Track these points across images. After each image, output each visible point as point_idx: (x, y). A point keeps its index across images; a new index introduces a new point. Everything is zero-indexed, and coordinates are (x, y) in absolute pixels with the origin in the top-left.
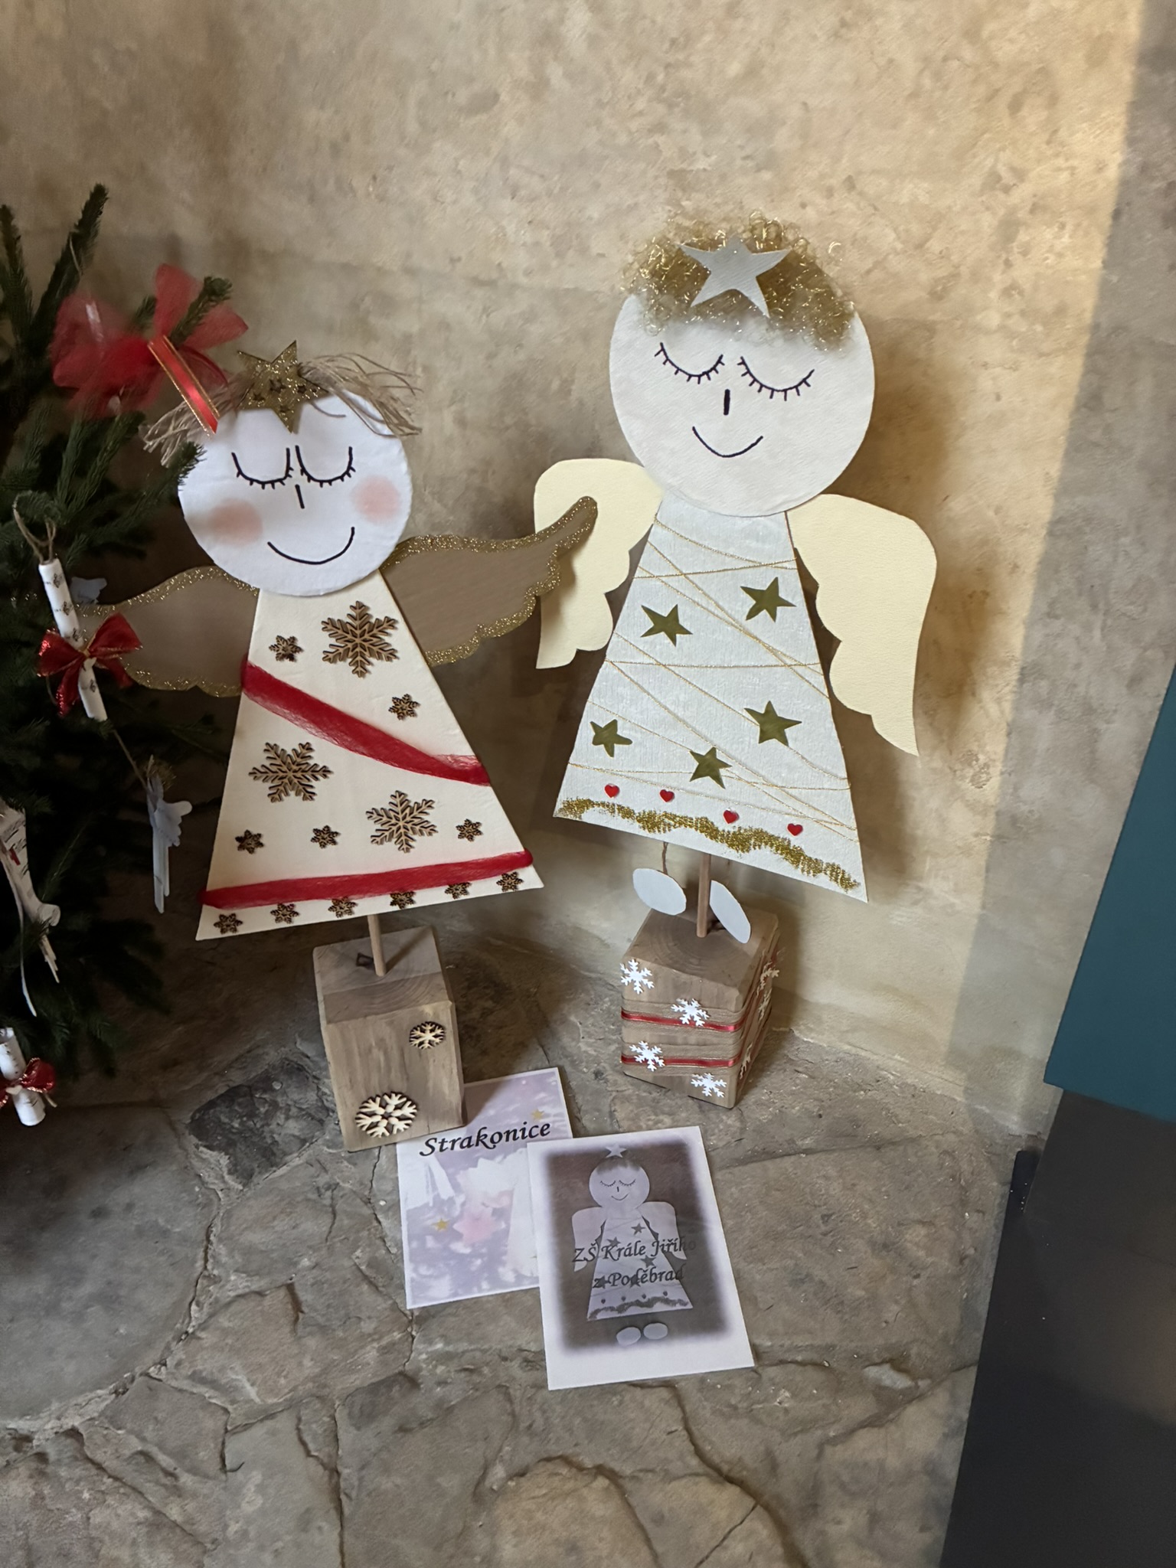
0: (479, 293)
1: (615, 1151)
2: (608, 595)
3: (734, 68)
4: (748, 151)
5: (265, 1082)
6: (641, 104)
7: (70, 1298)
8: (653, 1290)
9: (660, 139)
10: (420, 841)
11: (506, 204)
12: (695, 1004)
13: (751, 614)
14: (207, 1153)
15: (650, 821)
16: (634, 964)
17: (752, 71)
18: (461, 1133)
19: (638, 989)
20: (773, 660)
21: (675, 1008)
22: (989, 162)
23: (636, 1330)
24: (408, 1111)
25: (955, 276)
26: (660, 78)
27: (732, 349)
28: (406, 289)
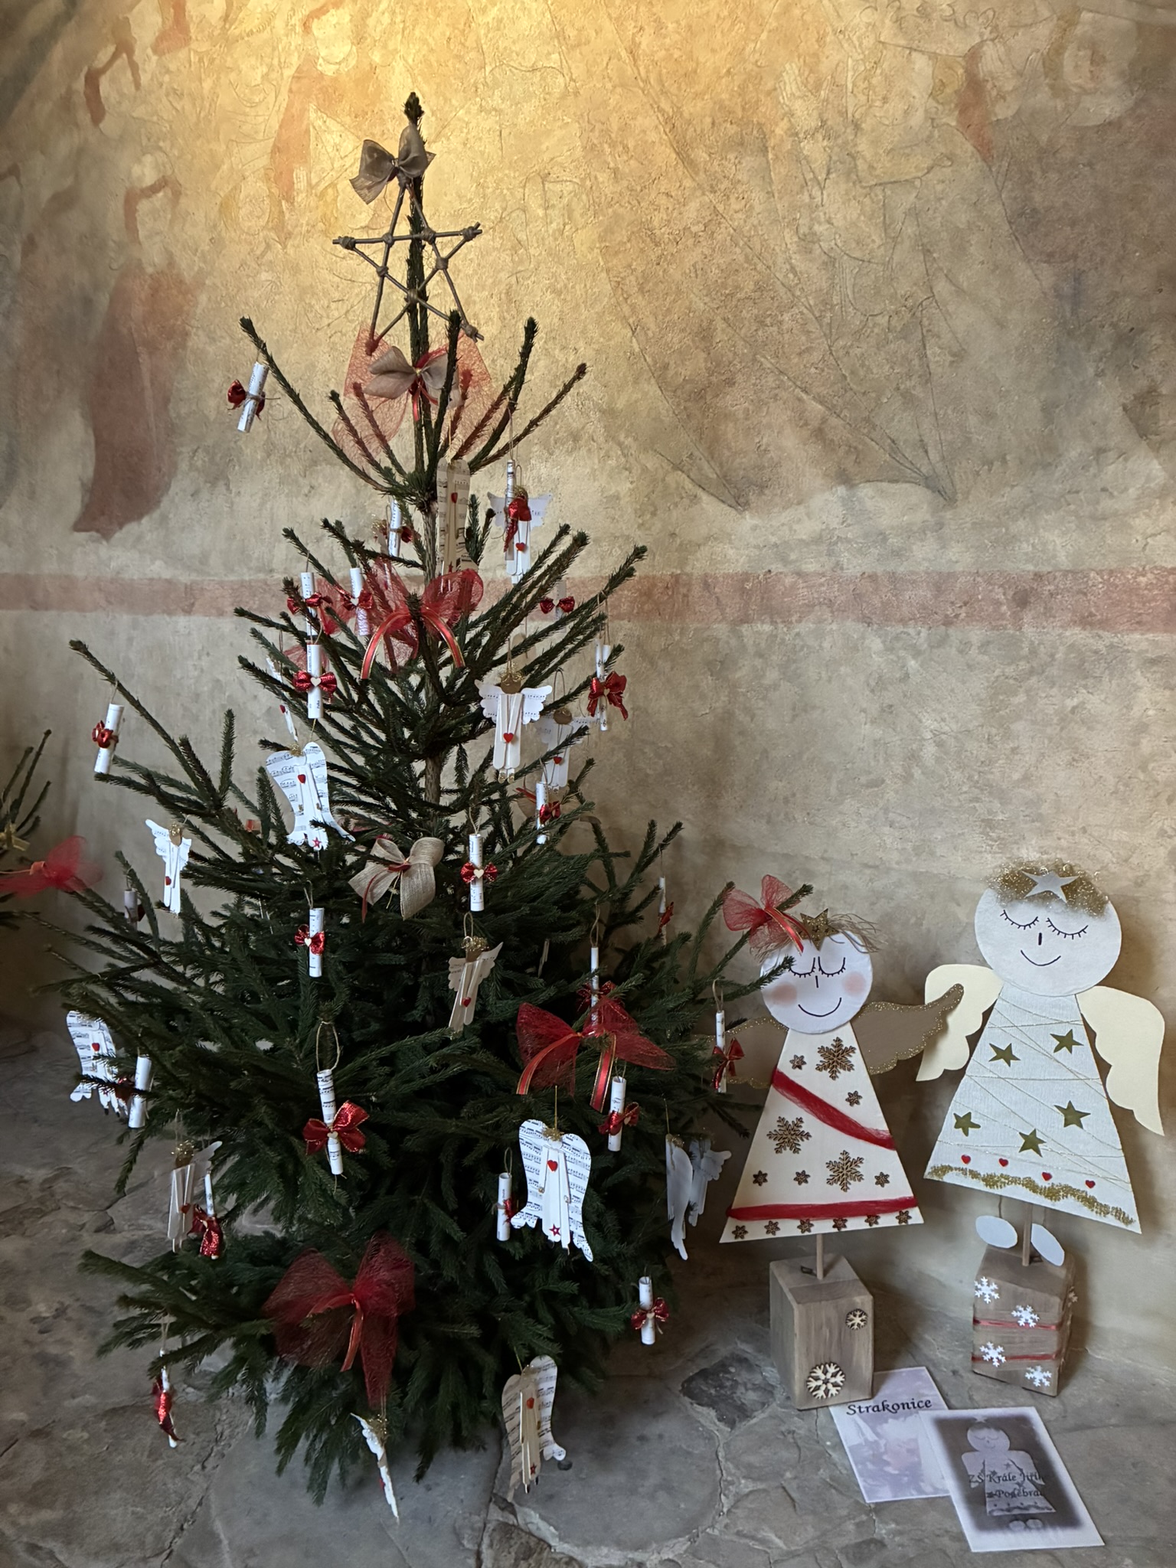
0: (868, 871)
1: (979, 1419)
2: (968, 1038)
3: (1016, 776)
4: (1027, 813)
5: (723, 1366)
6: (965, 789)
7: (643, 1486)
8: (1028, 1501)
9: (977, 805)
10: (854, 1185)
11: (887, 829)
12: (1029, 1309)
13: (1057, 1049)
14: (699, 1408)
15: (990, 1180)
16: (984, 1280)
17: (1026, 778)
18: (871, 1403)
19: (987, 1300)
20: (1071, 1076)
21: (1014, 1313)
22: (1160, 824)
23: (1021, 1523)
24: (839, 1379)
25: (1147, 875)
26: (976, 777)
27: (1043, 914)
28: (823, 868)
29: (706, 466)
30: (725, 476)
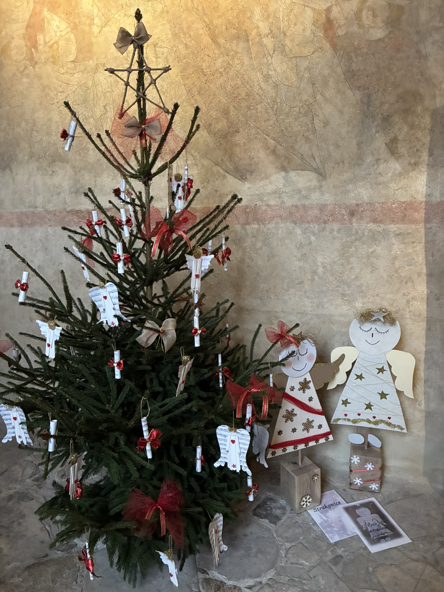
0: (299, 315)
1: (358, 505)
2: (347, 372)
3: (353, 277)
4: (358, 290)
6: (334, 283)
8: (383, 531)
9: (339, 288)
10: (311, 430)
11: (306, 299)
12: (371, 464)
13: (378, 373)
14: (262, 520)
15: (355, 421)
16: (355, 456)
17: (356, 278)
18: (320, 506)
19: (356, 463)
20: (383, 382)
21: (366, 466)
22: (403, 292)
23: (384, 540)
24: (311, 500)
25: (399, 309)
26: (338, 279)
27: (373, 326)
28: (282, 315)
29: (228, 164)
30: (236, 168)
